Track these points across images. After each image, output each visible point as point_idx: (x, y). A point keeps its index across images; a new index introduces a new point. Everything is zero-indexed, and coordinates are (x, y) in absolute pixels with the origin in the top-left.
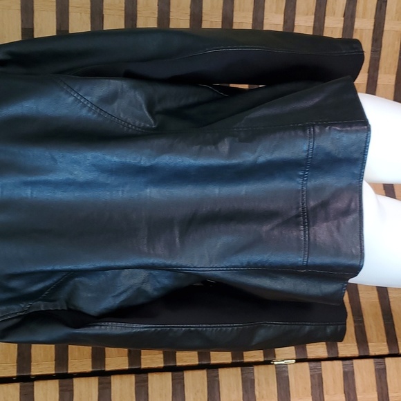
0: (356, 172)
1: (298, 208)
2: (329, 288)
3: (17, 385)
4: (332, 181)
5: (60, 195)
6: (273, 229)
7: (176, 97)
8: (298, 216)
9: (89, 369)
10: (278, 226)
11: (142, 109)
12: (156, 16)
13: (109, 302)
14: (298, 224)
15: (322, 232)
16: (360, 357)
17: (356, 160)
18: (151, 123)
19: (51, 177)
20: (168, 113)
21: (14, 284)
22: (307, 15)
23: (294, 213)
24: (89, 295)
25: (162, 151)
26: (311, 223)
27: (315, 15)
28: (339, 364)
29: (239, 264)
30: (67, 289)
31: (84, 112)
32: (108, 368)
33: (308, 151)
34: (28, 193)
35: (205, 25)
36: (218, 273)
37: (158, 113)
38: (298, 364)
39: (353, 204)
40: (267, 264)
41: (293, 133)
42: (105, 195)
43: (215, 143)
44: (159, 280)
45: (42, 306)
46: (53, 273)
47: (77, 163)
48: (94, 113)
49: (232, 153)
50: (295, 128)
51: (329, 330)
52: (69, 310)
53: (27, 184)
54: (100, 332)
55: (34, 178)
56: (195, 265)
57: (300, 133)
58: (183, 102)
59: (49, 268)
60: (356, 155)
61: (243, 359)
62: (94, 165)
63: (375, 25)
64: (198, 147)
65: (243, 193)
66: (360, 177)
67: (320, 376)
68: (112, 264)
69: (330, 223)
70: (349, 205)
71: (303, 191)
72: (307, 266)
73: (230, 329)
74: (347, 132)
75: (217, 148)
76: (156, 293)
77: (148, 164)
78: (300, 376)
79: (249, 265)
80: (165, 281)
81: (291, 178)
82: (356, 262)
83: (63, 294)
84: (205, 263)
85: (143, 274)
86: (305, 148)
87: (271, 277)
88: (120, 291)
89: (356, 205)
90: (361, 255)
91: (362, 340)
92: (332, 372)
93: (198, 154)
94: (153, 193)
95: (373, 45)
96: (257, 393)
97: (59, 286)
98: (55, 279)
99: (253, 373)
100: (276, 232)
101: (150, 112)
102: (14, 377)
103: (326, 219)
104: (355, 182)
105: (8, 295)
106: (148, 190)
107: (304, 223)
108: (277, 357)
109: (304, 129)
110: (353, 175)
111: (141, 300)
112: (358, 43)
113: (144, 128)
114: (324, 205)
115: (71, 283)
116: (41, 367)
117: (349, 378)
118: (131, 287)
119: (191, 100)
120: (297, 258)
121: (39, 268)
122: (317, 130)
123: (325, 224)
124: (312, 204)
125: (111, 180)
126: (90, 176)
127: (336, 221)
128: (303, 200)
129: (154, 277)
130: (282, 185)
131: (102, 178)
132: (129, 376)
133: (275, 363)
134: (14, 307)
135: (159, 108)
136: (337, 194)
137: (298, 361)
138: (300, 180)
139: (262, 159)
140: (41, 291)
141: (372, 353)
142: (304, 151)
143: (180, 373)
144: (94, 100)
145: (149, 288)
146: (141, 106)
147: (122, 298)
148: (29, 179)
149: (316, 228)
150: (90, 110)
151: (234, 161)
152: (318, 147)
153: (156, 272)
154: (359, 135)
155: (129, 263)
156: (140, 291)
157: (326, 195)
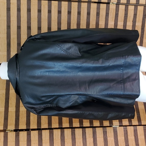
0: (137, 68)
1: (121, 78)
2: (130, 101)
3: (37, 131)
4: (130, 71)
5: (56, 75)
6: (114, 84)
7: (86, 47)
8: (121, 80)
9: (58, 127)
10: (115, 83)
11: (77, 51)
12: (76, 23)
13: (68, 105)
14: (121, 83)
15: (128, 85)
16: (139, 125)
17: (137, 65)
18: (80, 55)
19: (53, 70)
20: (84, 52)
21: (43, 99)
22: (121, 21)
23: (120, 80)
24: (62, 102)
25: (83, 63)
26: (125, 83)
27: (124, 21)
28: (132, 127)
29: (105, 94)
30: (56, 101)
31: (62, 52)
32: (63, 127)
33: (124, 62)
34: (47, 74)
35: (91, 27)
36: (99, 97)
37: (82, 52)
38: (120, 127)
39: (137, 78)
40: (112, 94)
41: (120, 57)
42: (67, 75)
43: (98, 60)
44: (82, 98)
45: (49, 105)
46: (54, 95)
47: (61, 66)
48: (65, 52)
49: (102, 63)
50: (120, 56)
51: (130, 115)
52: (57, 106)
53: (47, 71)
54: (66, 113)
55: (49, 70)
56: (92, 94)
57: (122, 57)
58: (88, 49)
59: (53, 94)
60: (137, 64)
61: (103, 125)
62: (65, 66)
63: (142, 24)
64: (93, 61)
65: (105, 74)
66: (139, 70)
67: (127, 131)
68: (69, 93)
69: (130, 83)
70: (136, 78)
71: (122, 74)
72: (124, 95)
73: (101, 114)
74: (135, 57)
75: (98, 62)
76: (80, 102)
77: (80, 66)
78: (120, 131)
79: (107, 94)
80: (83, 99)
81: (119, 70)
82: (138, 94)
83: (55, 102)
84: (95, 93)
85: (77, 97)
86: (123, 61)
87: (114, 98)
88: (71, 101)
89: (138, 77)
90: (139, 91)
91: (139, 120)
92: (130, 130)
93: (93, 63)
94: (80, 74)
95: (141, 30)
96: (107, 135)
97: (54, 100)
98: (54, 98)
99: (106, 129)
100: (115, 85)
101: (79, 52)
102: (36, 129)
103: (129, 82)
104: (137, 71)
105: (41, 102)
106: (79, 73)
107: (123, 83)
108: (113, 125)
109: (123, 56)
110: (137, 69)
111: (76, 104)
112: (137, 31)
113: (78, 56)
114: (129, 77)
115: (58, 99)
116: (44, 126)
117: (135, 132)
118: (74, 100)
119: (90, 48)
120: (121, 93)
121: (50, 94)
122: (126, 57)
123: (129, 83)
124: (125, 77)
125: (69, 70)
126: (64, 69)
127: (132, 82)
128: (122, 76)
129: (80, 97)
130: (116, 72)
131: (67, 70)
132: (69, 129)
133: (113, 126)
134: (42, 106)
135: (82, 51)
136: (132, 75)
137: (120, 126)
138: (122, 71)
139: (111, 65)
140: (50, 101)
141: (142, 124)
142: (123, 62)
143: (85, 129)
144: (65, 49)
145: (79, 101)
146: (77, 50)
147: (71, 103)
148: (48, 70)
149: (126, 84)
150: (64, 51)
151: (103, 65)
152: (127, 61)
153: (81, 96)
154: (138, 58)
155: (74, 93)
156: (76, 102)
157: (129, 75)
